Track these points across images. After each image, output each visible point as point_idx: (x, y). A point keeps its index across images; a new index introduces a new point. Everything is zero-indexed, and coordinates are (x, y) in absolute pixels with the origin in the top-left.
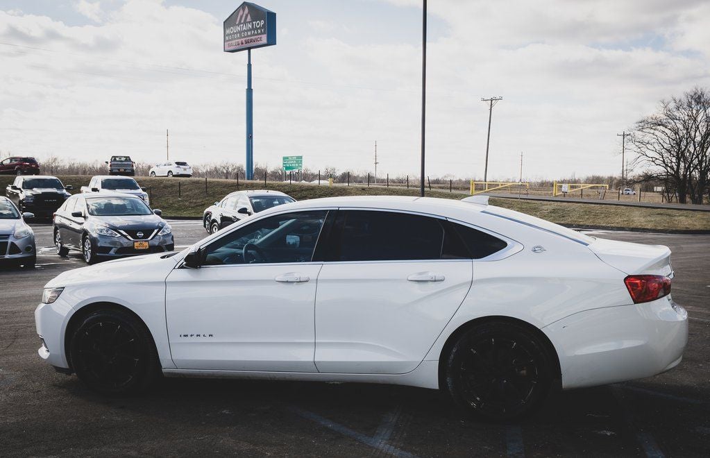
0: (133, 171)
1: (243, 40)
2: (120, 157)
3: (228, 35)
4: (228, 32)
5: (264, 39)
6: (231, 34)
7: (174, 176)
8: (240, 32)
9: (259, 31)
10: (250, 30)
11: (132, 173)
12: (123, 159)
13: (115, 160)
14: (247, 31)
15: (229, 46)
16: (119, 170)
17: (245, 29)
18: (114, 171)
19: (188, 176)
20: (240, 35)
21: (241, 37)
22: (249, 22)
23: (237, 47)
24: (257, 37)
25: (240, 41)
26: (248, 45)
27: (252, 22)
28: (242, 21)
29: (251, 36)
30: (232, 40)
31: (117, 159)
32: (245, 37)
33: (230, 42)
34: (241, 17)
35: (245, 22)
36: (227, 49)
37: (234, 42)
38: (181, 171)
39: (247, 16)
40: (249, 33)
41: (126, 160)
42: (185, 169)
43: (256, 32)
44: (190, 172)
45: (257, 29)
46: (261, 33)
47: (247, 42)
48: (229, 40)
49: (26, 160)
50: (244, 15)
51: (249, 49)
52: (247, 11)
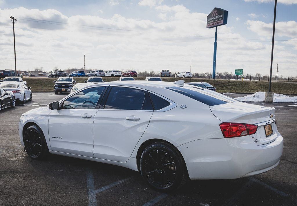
0: (169, 75)
1: (214, 23)
2: (166, 70)
3: (209, 21)
4: (208, 20)
5: (222, 22)
6: (210, 21)
7: (185, 77)
8: (213, 20)
9: (221, 19)
10: (217, 19)
11: (169, 76)
12: (167, 71)
13: (164, 71)
14: (216, 19)
15: (209, 26)
16: (164, 75)
17: (215, 18)
18: (163, 75)
19: (191, 77)
20: (213, 21)
21: (213, 22)
22: (217, 16)
23: (212, 26)
24: (219, 21)
25: (213, 23)
26: (216, 25)
27: (218, 15)
28: (214, 16)
29: (217, 21)
30: (210, 23)
31: (165, 71)
32: (215, 22)
33: (209, 24)
34: (214, 14)
35: (215, 16)
36: (208, 27)
37: (210, 24)
38: (188, 75)
39: (216, 13)
40: (217, 20)
41: (168, 71)
42: (189, 75)
43: (219, 20)
44: (191, 76)
45: (220, 18)
46: (221, 20)
47: (215, 24)
48: (209, 23)
49: (132, 72)
50: (215, 13)
51: (216, 27)
52: (216, 11)
